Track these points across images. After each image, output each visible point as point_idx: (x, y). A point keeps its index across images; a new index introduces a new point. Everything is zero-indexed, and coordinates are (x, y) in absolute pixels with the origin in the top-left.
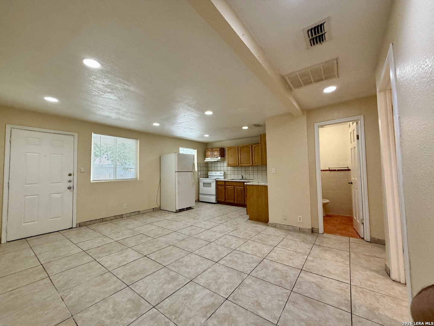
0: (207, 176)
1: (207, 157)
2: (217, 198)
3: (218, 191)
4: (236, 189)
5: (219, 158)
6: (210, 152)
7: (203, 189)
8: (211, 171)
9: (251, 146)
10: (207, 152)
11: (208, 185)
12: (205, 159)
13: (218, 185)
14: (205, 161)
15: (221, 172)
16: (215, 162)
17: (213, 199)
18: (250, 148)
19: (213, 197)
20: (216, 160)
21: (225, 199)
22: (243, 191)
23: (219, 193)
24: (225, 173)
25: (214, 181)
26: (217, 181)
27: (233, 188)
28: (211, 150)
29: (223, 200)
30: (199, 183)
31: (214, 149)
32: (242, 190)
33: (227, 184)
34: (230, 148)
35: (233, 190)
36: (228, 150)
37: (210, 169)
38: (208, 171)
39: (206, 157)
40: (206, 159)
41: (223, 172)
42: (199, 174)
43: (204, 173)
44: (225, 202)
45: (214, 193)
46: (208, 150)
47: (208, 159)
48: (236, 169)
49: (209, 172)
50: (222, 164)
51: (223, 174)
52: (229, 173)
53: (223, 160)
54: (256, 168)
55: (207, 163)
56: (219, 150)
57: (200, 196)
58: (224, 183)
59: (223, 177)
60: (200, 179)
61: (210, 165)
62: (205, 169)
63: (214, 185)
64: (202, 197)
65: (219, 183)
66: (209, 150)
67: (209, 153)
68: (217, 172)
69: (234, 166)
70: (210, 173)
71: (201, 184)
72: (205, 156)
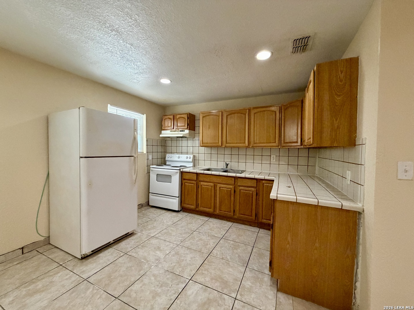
0: (163, 162)
1: (164, 130)
2: (181, 202)
3: (183, 189)
4: (218, 188)
5: (187, 131)
6: (170, 122)
7: (156, 185)
8: (171, 153)
9: (248, 110)
10: (165, 120)
11: (166, 178)
12: (161, 133)
13: (184, 179)
14: (161, 136)
15: (189, 156)
16: (178, 139)
17: (175, 204)
18: (245, 114)
19: (174, 200)
20: (182, 136)
21: (197, 206)
22: (233, 192)
23: (186, 193)
24: (194, 156)
25: (177, 173)
26: (182, 173)
27: (213, 188)
28: (172, 117)
29: (193, 207)
30: (149, 173)
31: (178, 116)
32: (231, 191)
33: (201, 178)
34: (207, 115)
35: (213, 191)
36: (203, 117)
37: (169, 149)
38: (165, 152)
39: (162, 130)
40: (163, 132)
41: (192, 156)
42: (150, 157)
43: (160, 155)
44: (197, 209)
45: (177, 193)
46: (167, 117)
47: (166, 133)
48: (214, 151)
49: (167, 155)
50: (190, 143)
51: (191, 160)
52: (201, 157)
53: (192, 136)
54: (258, 152)
55: (165, 139)
56: (187, 118)
57: (151, 197)
58: (196, 176)
59: (191, 165)
60: (151, 166)
61: (169, 143)
62: (160, 149)
63: (176, 179)
64: (154, 200)
65: (186, 176)
66: (169, 117)
67: (168, 123)
68: (181, 155)
69: (211, 147)
70: (168, 157)
71: (153, 177)
72: (161, 128)
